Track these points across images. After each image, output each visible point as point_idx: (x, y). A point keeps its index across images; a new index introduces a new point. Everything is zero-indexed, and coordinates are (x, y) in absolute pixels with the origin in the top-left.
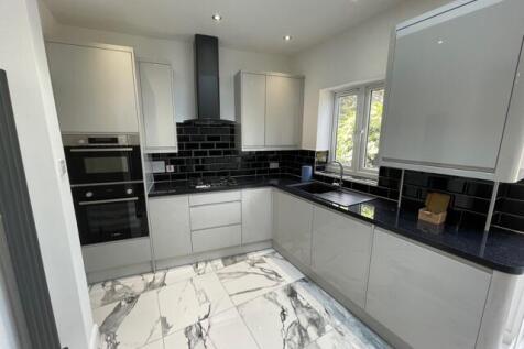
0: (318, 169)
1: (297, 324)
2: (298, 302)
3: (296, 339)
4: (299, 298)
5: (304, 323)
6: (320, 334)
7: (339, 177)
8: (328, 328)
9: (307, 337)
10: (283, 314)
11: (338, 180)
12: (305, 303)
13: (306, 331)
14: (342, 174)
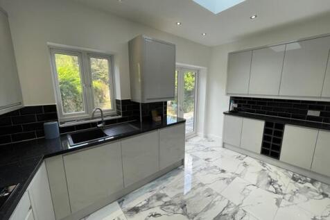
0: (62, 123)
1: (162, 207)
2: (143, 206)
3: (172, 207)
4: (140, 205)
5: (161, 203)
6: (167, 196)
7: (100, 120)
8: (162, 192)
9: (170, 202)
10: (155, 215)
11: (100, 123)
12: (145, 202)
13: (166, 202)
14: (102, 116)
